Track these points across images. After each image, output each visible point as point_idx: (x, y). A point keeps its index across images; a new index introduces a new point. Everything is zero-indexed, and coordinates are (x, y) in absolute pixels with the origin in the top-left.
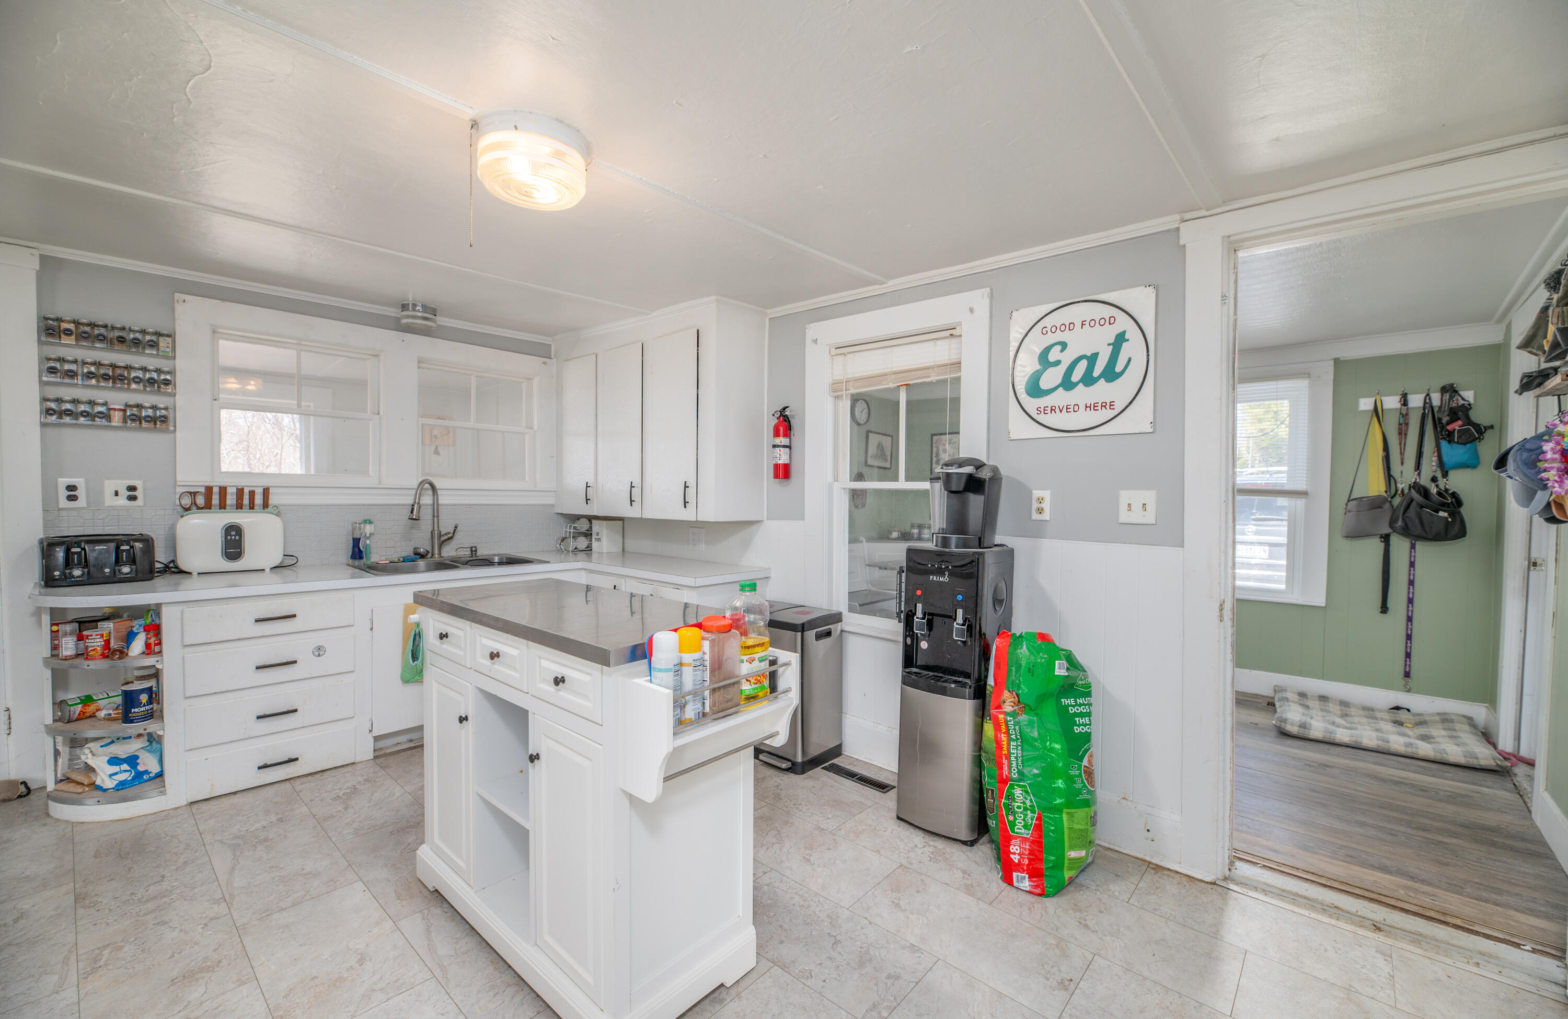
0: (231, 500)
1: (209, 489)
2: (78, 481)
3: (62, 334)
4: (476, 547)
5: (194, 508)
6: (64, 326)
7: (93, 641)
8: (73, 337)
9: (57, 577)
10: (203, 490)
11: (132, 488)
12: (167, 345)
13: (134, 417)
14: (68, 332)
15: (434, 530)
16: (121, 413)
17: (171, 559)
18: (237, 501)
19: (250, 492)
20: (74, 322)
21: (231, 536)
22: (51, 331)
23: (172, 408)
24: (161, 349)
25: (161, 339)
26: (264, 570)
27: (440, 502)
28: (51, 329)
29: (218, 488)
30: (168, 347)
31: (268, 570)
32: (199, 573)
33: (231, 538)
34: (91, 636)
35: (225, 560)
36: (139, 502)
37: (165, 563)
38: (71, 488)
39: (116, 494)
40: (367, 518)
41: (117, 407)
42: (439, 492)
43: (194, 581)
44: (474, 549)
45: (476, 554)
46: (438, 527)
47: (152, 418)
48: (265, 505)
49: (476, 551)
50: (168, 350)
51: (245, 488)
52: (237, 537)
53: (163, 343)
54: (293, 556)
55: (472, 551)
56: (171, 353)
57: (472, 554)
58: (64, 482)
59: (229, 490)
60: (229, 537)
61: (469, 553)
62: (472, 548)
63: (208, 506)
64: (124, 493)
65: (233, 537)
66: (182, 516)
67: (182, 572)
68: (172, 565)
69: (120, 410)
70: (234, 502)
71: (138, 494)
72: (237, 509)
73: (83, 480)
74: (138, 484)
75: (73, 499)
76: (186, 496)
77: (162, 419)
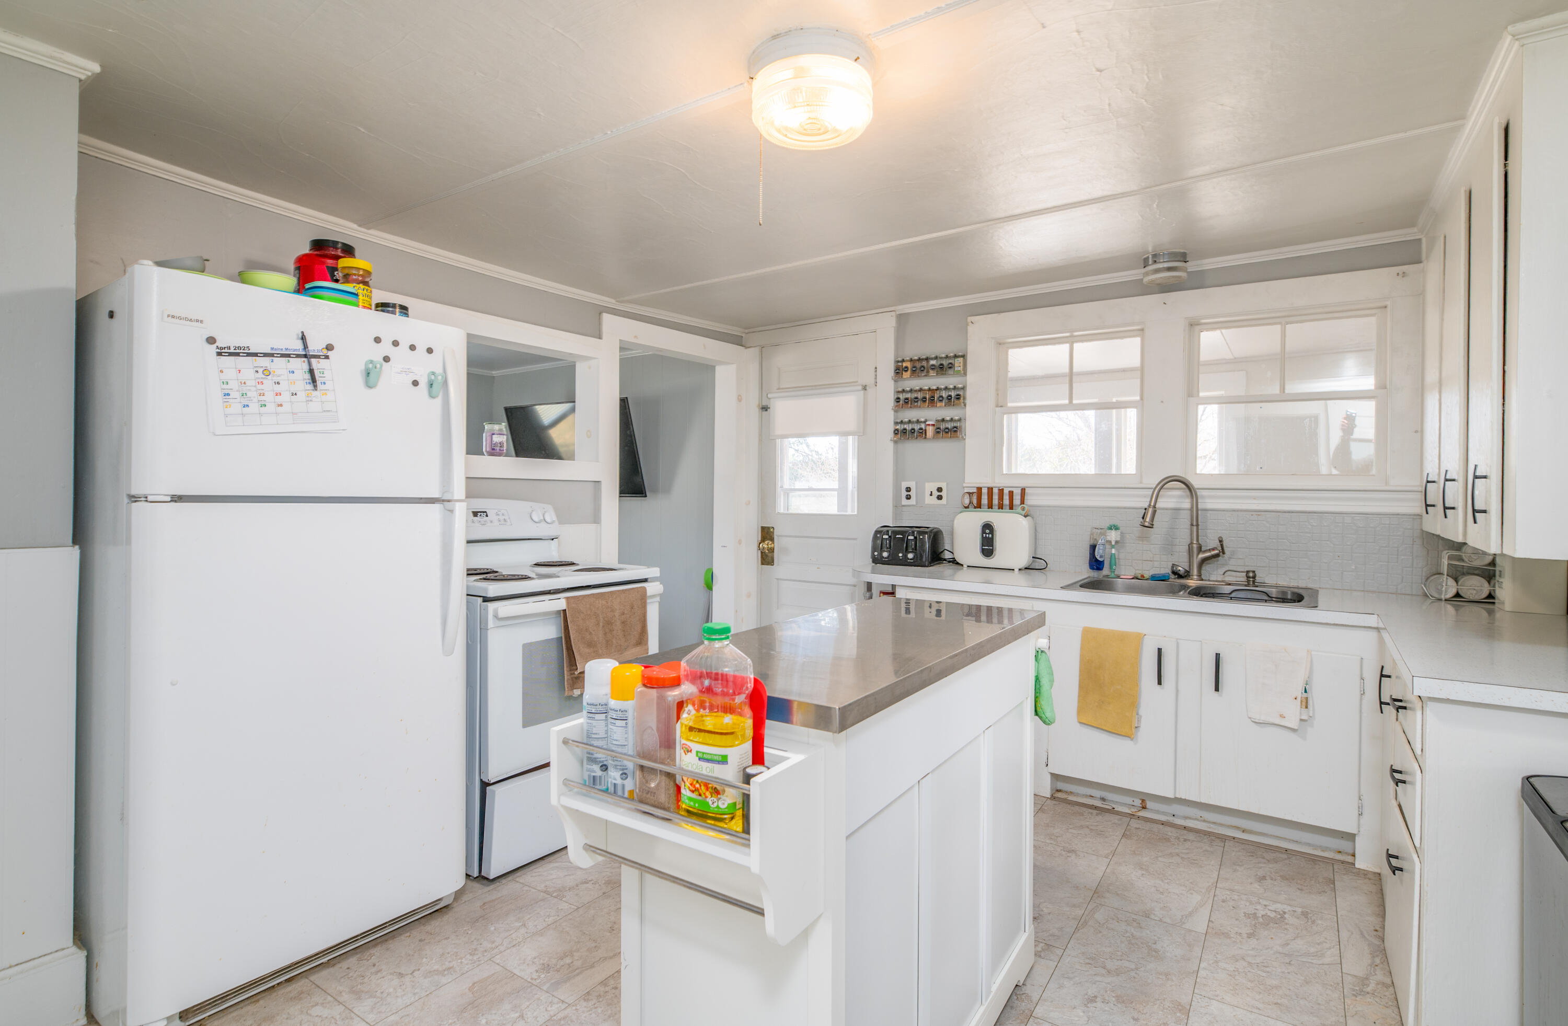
1: (980, 490)
2: (912, 485)
3: (903, 371)
4: (1254, 572)
5: (969, 506)
6: (904, 364)
8: (909, 372)
9: (876, 557)
10: (975, 490)
11: (940, 490)
12: (963, 365)
13: (940, 430)
14: (906, 369)
15: (1192, 543)
16: (933, 427)
17: (952, 551)
18: (999, 501)
19: (1009, 492)
21: (986, 534)
22: (898, 371)
23: (963, 419)
24: (956, 369)
25: (957, 360)
26: (1013, 570)
27: (1200, 506)
28: (898, 369)
29: (986, 489)
30: (963, 367)
31: (1016, 570)
32: (968, 566)
35: (983, 556)
36: (944, 501)
38: (908, 489)
39: (931, 494)
40: (1112, 523)
41: (931, 423)
42: (1199, 493)
43: (964, 573)
44: (1251, 575)
45: (1254, 582)
46: (1198, 540)
47: (950, 430)
48: (1021, 505)
49: (1254, 577)
50: (963, 369)
51: (1005, 489)
52: (992, 535)
53: (958, 362)
54: (1041, 559)
55: (1248, 577)
56: (964, 372)
57: (1248, 581)
58: (905, 485)
59: (997, 490)
60: (984, 535)
61: (1244, 579)
62: (1248, 572)
63: (979, 506)
64: (936, 494)
65: (987, 535)
66: (962, 514)
67: (958, 563)
68: (954, 556)
69: (933, 425)
71: (943, 494)
72: (999, 509)
73: (914, 483)
74: (943, 485)
75: (908, 497)
76: (967, 496)
77: (955, 429)
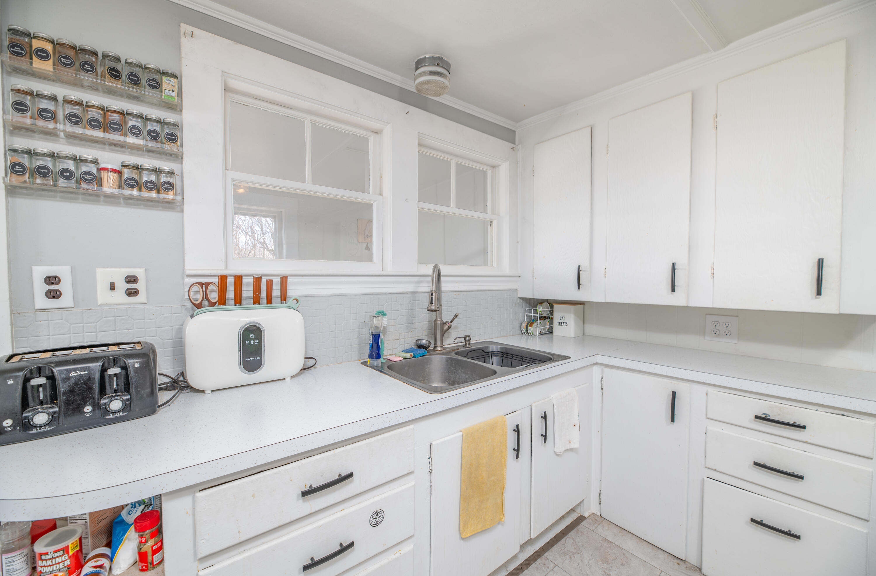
0: (248, 292)
1: (223, 279)
2: (62, 270)
3: (34, 57)
4: (469, 336)
5: (206, 303)
6: (36, 44)
7: (49, 563)
8: (51, 62)
9: (9, 429)
10: (216, 280)
11: (132, 280)
12: (171, 88)
13: (132, 182)
14: (43, 55)
15: (436, 318)
16: (116, 175)
17: (178, 371)
18: (254, 293)
19: (267, 281)
20: (52, 42)
21: (250, 339)
22: (17, 49)
23: (180, 174)
24: (165, 92)
25: (165, 79)
26: (284, 379)
28: (18, 46)
29: (232, 277)
30: (173, 91)
31: (288, 379)
32: (213, 391)
33: (250, 343)
34: (47, 554)
35: (243, 372)
36: (141, 298)
37: (173, 377)
38: (52, 280)
39: (112, 287)
41: (110, 166)
44: (468, 338)
46: (441, 318)
47: (154, 185)
48: (284, 298)
49: (469, 340)
50: (173, 94)
52: (257, 341)
53: (167, 83)
54: (314, 357)
55: (466, 341)
56: (176, 98)
57: (468, 344)
58: (41, 271)
59: (245, 280)
60: (247, 342)
62: (465, 338)
63: (222, 301)
64: (122, 286)
65: (252, 341)
66: (192, 316)
67: (192, 388)
68: (181, 379)
69: (114, 171)
70: (251, 294)
71: (140, 286)
72: (254, 304)
73: (68, 268)
74: (139, 272)
75: (54, 295)
76: (196, 288)
77: (167, 186)
